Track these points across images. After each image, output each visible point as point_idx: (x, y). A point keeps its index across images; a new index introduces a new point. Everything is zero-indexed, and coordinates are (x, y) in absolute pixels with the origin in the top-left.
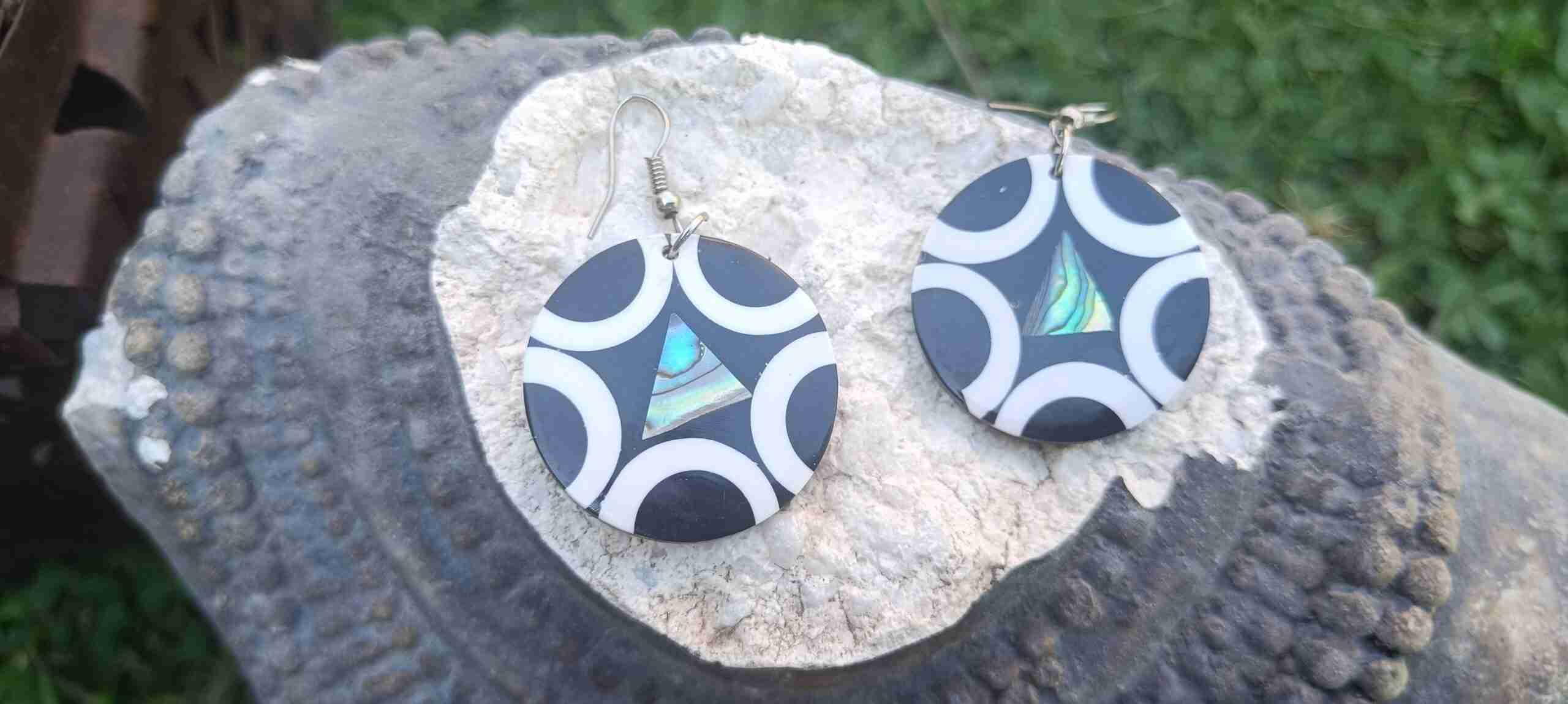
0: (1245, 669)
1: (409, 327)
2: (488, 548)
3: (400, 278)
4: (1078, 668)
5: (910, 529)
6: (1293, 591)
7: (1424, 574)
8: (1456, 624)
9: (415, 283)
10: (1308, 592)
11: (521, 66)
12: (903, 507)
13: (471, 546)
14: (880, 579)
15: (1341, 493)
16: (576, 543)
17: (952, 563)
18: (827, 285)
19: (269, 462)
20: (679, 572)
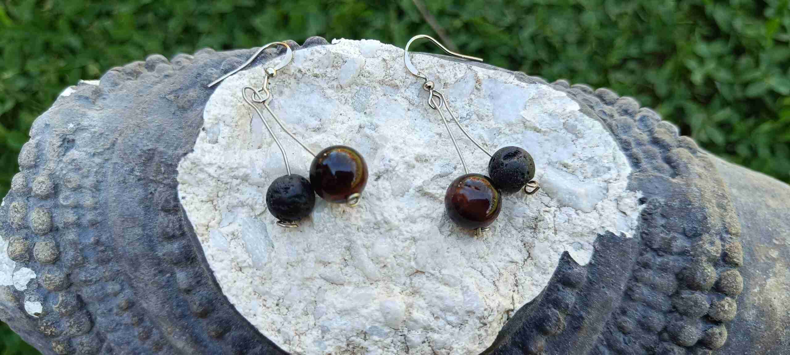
0: (643, 342)
1: (169, 223)
2: (229, 336)
3: (160, 196)
5: (460, 296)
6: (663, 298)
7: (729, 280)
8: (747, 302)
9: (168, 198)
10: (670, 297)
11: (212, 70)
12: (455, 285)
13: (220, 336)
14: (448, 327)
15: (680, 243)
16: (279, 332)
17: (486, 314)
18: (397, 169)
19: (99, 305)
20: (338, 339)
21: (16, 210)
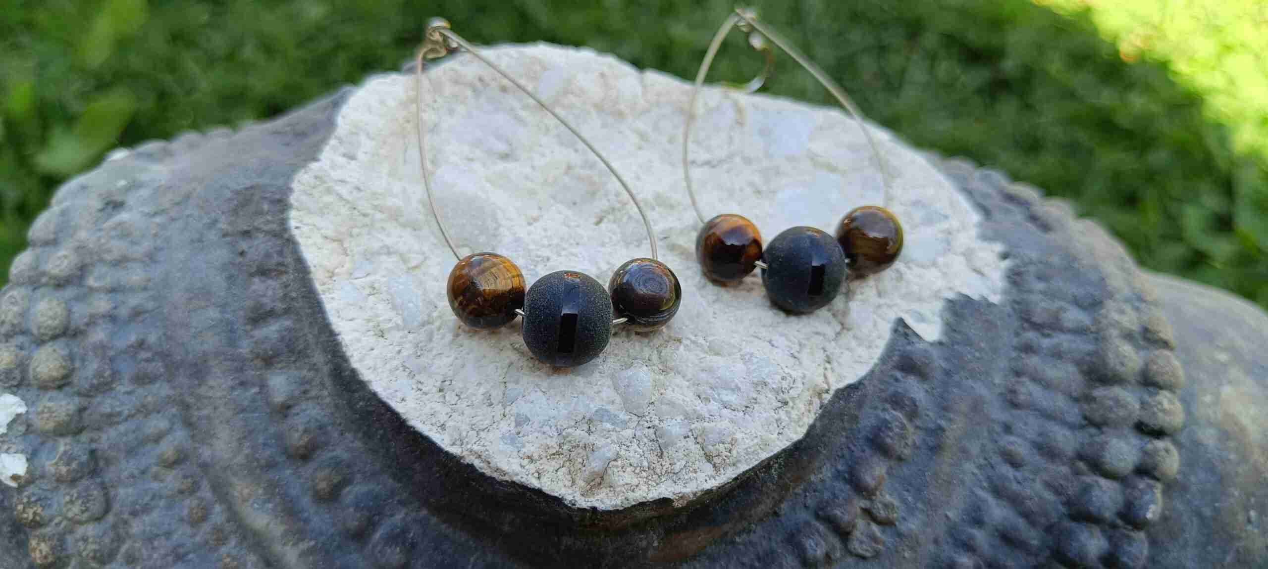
0: (1046, 477)
2: (351, 493)
3: (256, 250)
4: (910, 499)
6: (1064, 401)
7: (1160, 364)
8: (1198, 413)
9: (270, 251)
10: (1076, 400)
12: (730, 354)
14: (725, 411)
15: (1073, 316)
16: (443, 427)
17: (785, 384)
18: (628, 207)
19: (127, 461)
20: (544, 433)
21: (13, 300)
